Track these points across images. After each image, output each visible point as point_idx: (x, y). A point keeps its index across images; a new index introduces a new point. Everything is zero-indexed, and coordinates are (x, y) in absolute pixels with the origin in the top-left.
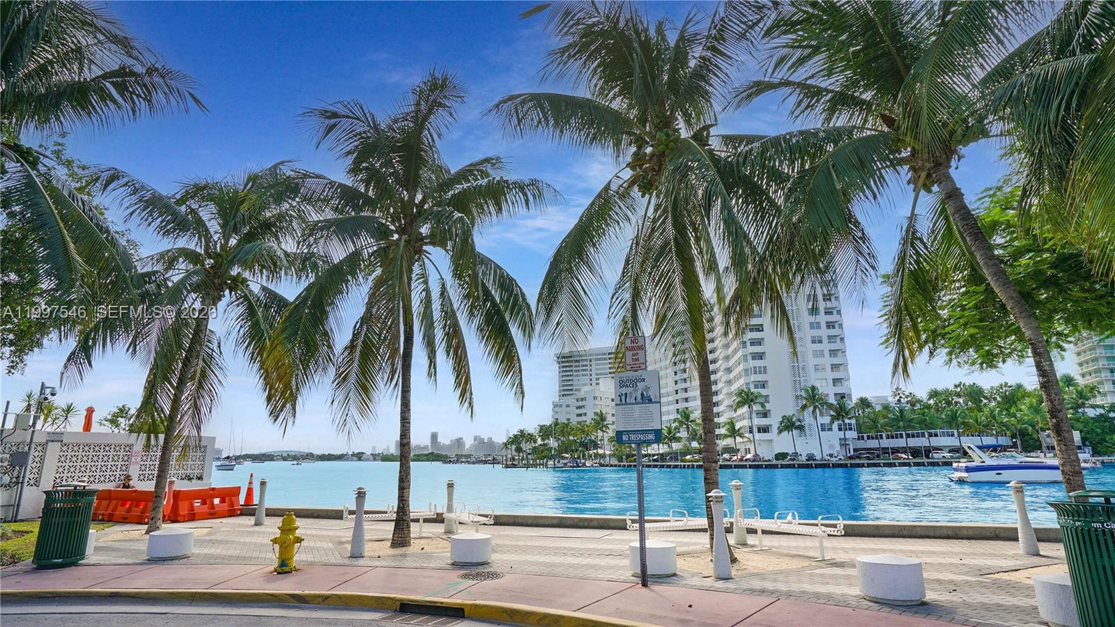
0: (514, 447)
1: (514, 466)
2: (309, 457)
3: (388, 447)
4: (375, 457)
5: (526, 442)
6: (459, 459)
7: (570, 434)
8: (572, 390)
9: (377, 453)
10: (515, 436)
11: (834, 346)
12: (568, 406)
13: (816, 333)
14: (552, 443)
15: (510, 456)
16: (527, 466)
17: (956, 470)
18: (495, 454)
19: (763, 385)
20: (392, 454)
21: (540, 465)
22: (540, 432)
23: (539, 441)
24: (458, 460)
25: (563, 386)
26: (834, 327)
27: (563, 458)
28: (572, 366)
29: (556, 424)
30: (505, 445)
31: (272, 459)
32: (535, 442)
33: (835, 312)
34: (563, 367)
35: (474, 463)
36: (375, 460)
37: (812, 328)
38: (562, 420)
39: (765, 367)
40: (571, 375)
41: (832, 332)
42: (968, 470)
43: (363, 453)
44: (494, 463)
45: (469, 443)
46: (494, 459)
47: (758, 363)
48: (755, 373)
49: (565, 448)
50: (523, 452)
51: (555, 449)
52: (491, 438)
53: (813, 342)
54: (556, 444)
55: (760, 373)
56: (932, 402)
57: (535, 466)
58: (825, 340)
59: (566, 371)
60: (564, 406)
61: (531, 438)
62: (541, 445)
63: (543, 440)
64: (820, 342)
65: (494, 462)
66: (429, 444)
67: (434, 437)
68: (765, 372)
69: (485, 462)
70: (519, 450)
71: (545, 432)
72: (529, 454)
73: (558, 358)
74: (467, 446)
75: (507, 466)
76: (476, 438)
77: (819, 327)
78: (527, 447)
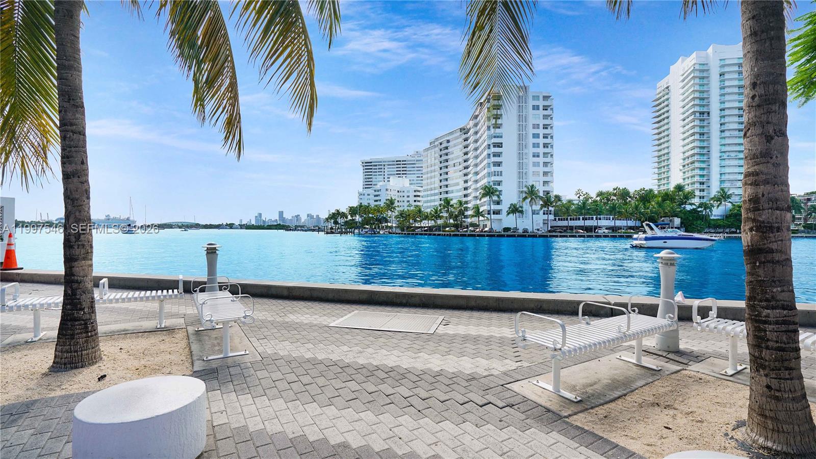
0: (332, 221)
1: (332, 233)
2: (197, 226)
3: (250, 220)
4: (242, 227)
5: (340, 218)
6: (296, 228)
7: (369, 213)
8: (371, 184)
9: (243, 224)
10: (333, 214)
11: (546, 160)
12: (369, 195)
13: (536, 150)
14: (358, 218)
15: (330, 227)
16: (341, 233)
17: (636, 239)
18: (322, 224)
19: (499, 183)
20: (253, 225)
21: (350, 232)
22: (350, 211)
23: (349, 217)
24: (295, 229)
25: (365, 182)
26: (547, 147)
27: (365, 228)
28: (371, 169)
29: (361, 206)
30: (327, 219)
31: (171, 228)
32: (347, 218)
33: (549, 137)
34: (366, 169)
35: (306, 231)
36: (241, 228)
37: (534, 147)
38: (365, 203)
39: (501, 172)
40: (371, 175)
41: (546, 150)
42: (646, 239)
43: (234, 224)
44: (318, 231)
45: (304, 218)
46: (319, 228)
47: (497, 169)
48: (495, 175)
49: (366, 222)
50: (338, 224)
51: (359, 222)
52: (318, 216)
53: (534, 156)
54: (360, 219)
55: (498, 175)
56: (598, 199)
57: (346, 233)
58: (541, 155)
59: (367, 172)
60: (366, 195)
61: (343, 215)
62: (350, 220)
63: (352, 216)
64: (538, 156)
65: (319, 230)
66: (278, 219)
67: (281, 213)
68: (501, 175)
69: (314, 230)
70: (336, 223)
71: (353, 211)
72: (343, 226)
73: (363, 163)
74: (303, 220)
75: (327, 233)
76: (308, 215)
77: (538, 147)
78: (341, 220)
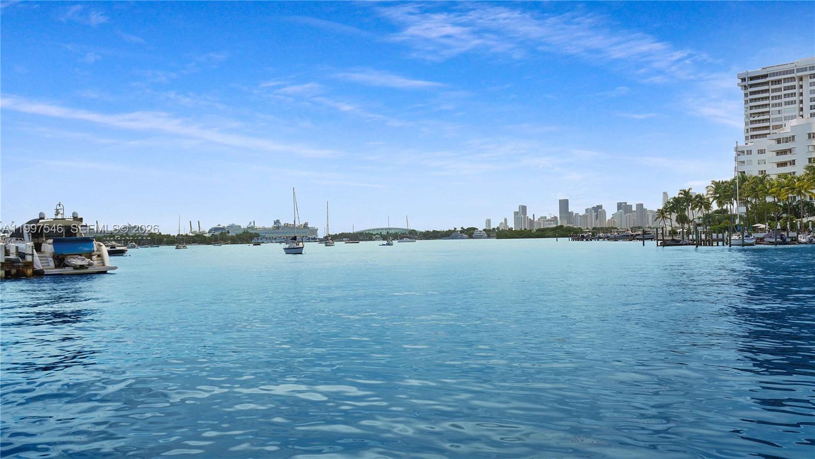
0: (674, 216)
1: (676, 243)
2: (412, 235)
3: (506, 220)
4: (490, 233)
5: (693, 209)
6: (595, 234)
7: (766, 193)
8: (767, 128)
9: (492, 227)
10: (677, 200)
12: (761, 152)
14: (735, 208)
15: (669, 228)
16: (698, 243)
18: (650, 223)
20: (511, 229)
21: (718, 240)
22: (716, 193)
23: (715, 206)
24: (593, 235)
25: (752, 122)
27: (755, 230)
28: (767, 91)
29: (743, 178)
30: (662, 213)
31: (371, 239)
32: (708, 206)
34: (752, 93)
35: (616, 239)
36: (489, 237)
38: (753, 171)
40: (766, 105)
43: (475, 229)
44: (643, 239)
45: (610, 211)
46: (644, 233)
49: (759, 214)
50: (689, 222)
51: (741, 217)
52: (642, 205)
54: (743, 210)
57: (709, 242)
60: (755, 152)
61: (701, 202)
62: (716, 212)
63: (720, 204)
65: (645, 236)
66: (558, 216)
67: (564, 204)
69: (632, 238)
70: (682, 219)
71: (723, 191)
72: (699, 225)
73: (743, 80)
74: (609, 217)
75: (665, 244)
76: (620, 206)
78: (694, 214)
